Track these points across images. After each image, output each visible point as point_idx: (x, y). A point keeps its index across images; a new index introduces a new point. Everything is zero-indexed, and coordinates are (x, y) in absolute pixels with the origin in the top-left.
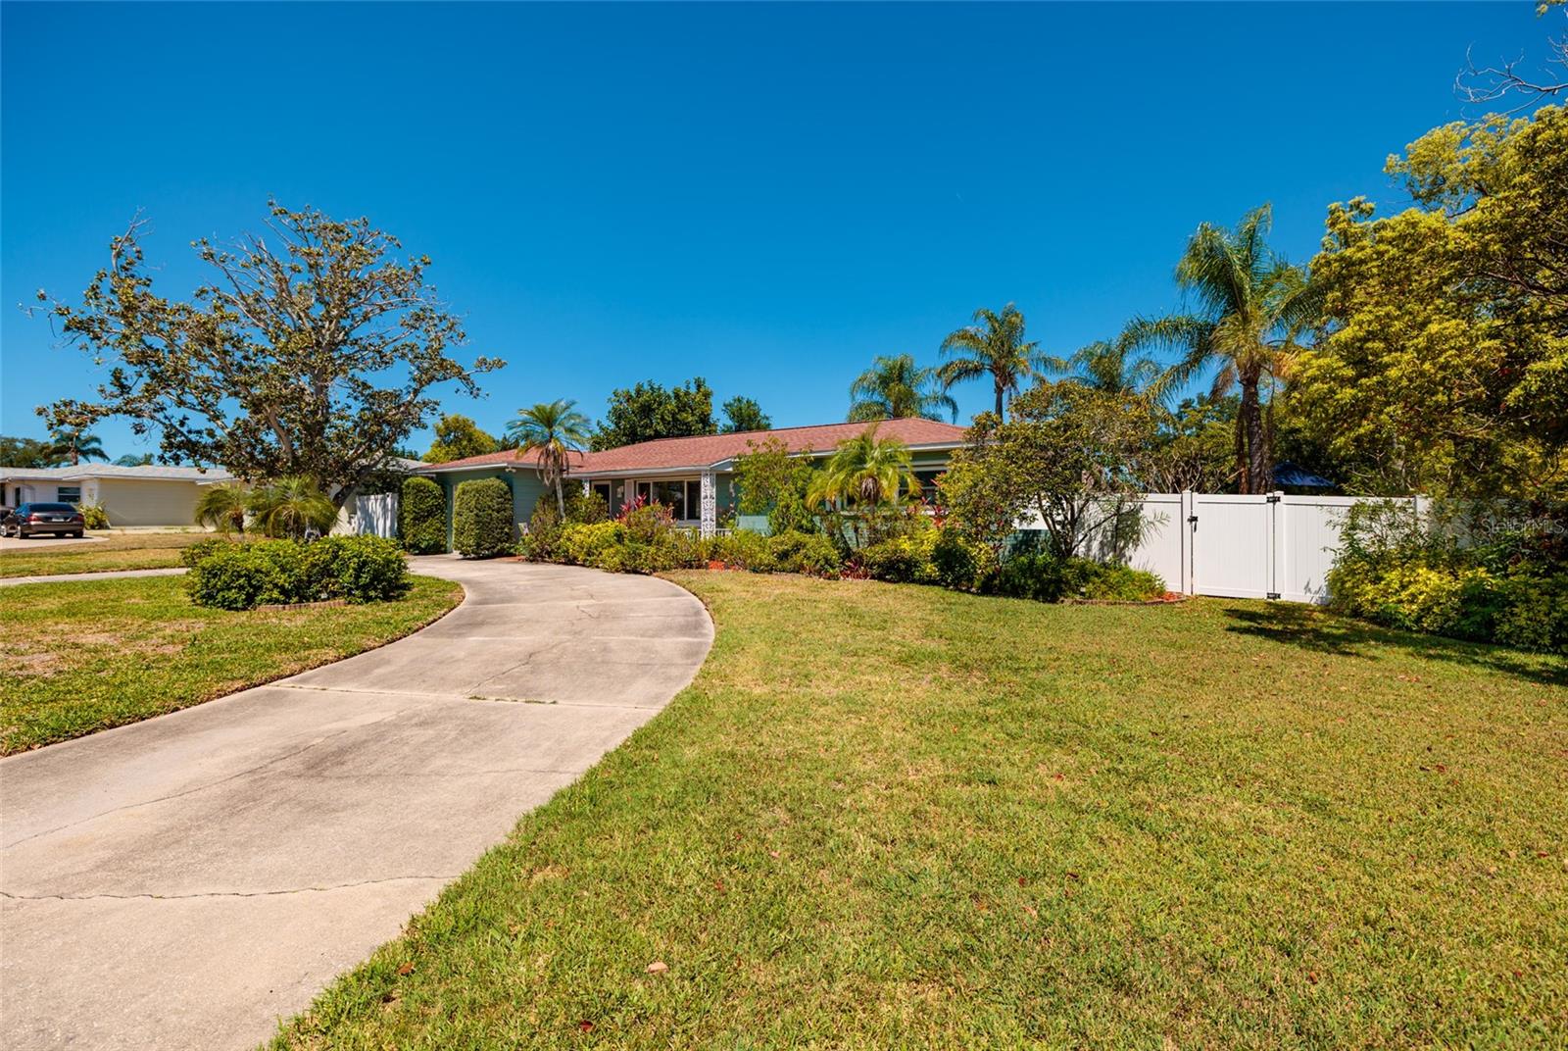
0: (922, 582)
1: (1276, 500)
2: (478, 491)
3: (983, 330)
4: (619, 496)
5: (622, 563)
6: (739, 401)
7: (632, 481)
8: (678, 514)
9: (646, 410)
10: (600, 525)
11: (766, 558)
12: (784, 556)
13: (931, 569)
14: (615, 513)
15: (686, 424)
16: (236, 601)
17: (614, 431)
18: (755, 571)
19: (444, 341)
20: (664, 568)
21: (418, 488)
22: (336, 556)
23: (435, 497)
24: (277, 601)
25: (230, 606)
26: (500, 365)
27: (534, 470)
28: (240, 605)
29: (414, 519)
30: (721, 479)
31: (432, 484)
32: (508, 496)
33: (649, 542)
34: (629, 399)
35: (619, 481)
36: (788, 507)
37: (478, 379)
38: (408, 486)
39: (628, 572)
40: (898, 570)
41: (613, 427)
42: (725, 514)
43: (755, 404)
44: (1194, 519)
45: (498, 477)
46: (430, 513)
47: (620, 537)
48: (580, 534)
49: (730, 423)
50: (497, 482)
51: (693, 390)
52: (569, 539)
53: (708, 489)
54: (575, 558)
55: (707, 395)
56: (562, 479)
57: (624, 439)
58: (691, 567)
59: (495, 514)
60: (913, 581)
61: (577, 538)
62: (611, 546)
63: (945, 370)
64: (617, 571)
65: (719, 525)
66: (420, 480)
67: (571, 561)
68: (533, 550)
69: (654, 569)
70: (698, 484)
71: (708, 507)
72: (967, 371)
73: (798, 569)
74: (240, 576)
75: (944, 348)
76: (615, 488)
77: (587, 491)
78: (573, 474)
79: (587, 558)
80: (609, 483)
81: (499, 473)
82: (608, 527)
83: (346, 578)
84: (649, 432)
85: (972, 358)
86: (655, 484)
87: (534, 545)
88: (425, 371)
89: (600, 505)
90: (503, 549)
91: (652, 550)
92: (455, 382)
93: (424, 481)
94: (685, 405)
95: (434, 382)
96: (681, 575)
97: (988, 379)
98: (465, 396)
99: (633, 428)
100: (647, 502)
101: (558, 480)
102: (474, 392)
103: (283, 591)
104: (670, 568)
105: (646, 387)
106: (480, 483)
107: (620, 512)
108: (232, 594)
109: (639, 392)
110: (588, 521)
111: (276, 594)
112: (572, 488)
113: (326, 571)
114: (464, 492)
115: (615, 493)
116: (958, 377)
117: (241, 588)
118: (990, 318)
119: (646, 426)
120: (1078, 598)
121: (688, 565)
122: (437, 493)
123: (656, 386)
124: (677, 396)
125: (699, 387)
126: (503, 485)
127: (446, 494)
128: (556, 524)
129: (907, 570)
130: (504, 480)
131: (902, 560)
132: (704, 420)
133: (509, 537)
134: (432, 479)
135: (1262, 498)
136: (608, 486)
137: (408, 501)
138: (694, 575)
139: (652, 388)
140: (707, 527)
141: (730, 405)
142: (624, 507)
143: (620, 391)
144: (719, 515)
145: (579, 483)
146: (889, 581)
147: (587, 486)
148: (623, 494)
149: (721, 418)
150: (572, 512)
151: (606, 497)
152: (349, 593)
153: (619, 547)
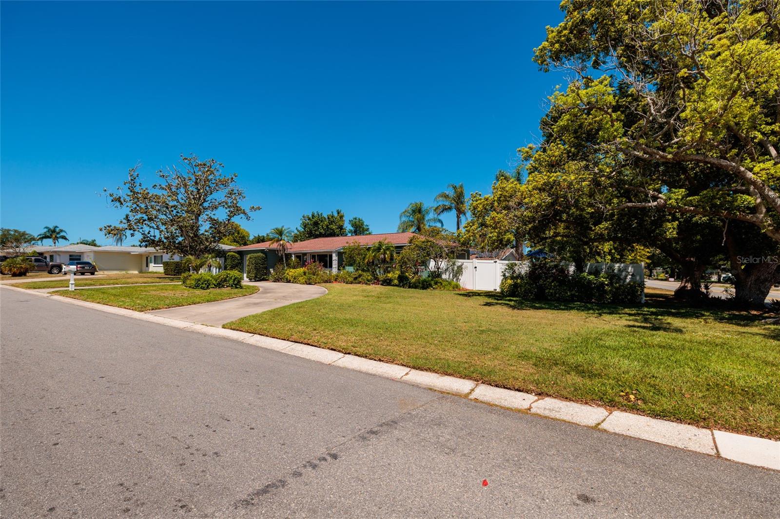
0: (393, 285)
1: (496, 262)
2: (255, 258)
3: (451, 193)
4: (305, 259)
5: (306, 281)
6: (356, 219)
7: (309, 254)
8: (325, 266)
9: (316, 224)
10: (298, 269)
11: (351, 279)
12: (355, 279)
13: (396, 282)
14: (303, 265)
15: (332, 230)
16: (204, 287)
17: (303, 232)
18: (347, 283)
19: (238, 200)
20: (319, 283)
21: (232, 256)
22: (227, 277)
23: (238, 260)
24: (214, 288)
25: (203, 288)
26: (259, 208)
27: (275, 250)
28: (206, 288)
29: (231, 268)
30: (340, 254)
31: (237, 255)
32: (266, 260)
33: (314, 275)
34: (309, 219)
35: (305, 254)
36: (360, 263)
37: (250, 214)
38: (228, 256)
39: (307, 284)
40: (387, 282)
41: (303, 230)
42: (341, 265)
43: (362, 220)
44: (476, 267)
45: (262, 253)
46: (237, 266)
47: (305, 273)
48: (291, 272)
49: (352, 228)
50: (262, 255)
51: (336, 215)
52: (288, 274)
53: (335, 257)
54: (290, 280)
55: (341, 217)
56: (285, 254)
57: (307, 236)
58: (327, 282)
59: (261, 266)
60: (391, 285)
61: (290, 273)
62: (302, 276)
63: (437, 208)
64: (304, 284)
65: (339, 269)
66: (232, 253)
67: (289, 282)
68: (275, 278)
69: (316, 283)
70: (332, 255)
71: (335, 264)
72: (446, 209)
73: (359, 283)
74: (205, 281)
75: (435, 199)
76: (303, 257)
77: (293, 258)
78: (289, 251)
79: (295, 280)
80: (301, 255)
81: (262, 251)
82: (301, 270)
83: (231, 282)
84: (317, 233)
85: (447, 203)
86: (318, 255)
87: (275, 276)
88: (232, 212)
89: (298, 262)
90: (264, 278)
91: (315, 277)
92: (242, 215)
93: (234, 254)
94: (332, 222)
95: (235, 216)
96: (324, 284)
97: (454, 212)
98: (245, 220)
99: (311, 231)
100: (314, 262)
101: (284, 254)
102: (248, 218)
103: (215, 285)
104: (321, 282)
105: (316, 214)
106: (256, 255)
107: (305, 265)
108: (204, 285)
109: (313, 216)
110: (294, 268)
111: (213, 286)
112: (288, 256)
113: (225, 280)
114: (250, 258)
115: (303, 258)
116: (443, 211)
117: (206, 284)
118: (455, 188)
119: (316, 231)
120: (432, 289)
121: (326, 282)
122: (239, 258)
123: (320, 214)
124: (329, 218)
125: (338, 213)
126: (264, 255)
127: (242, 259)
128: (283, 269)
129: (390, 282)
130: (264, 254)
131: (388, 279)
132: (341, 228)
133: (266, 274)
134: (236, 253)
135: (493, 261)
136: (300, 256)
137: (229, 261)
138: (328, 285)
139: (318, 215)
140: (335, 271)
141: (352, 221)
142: (306, 264)
143: (305, 215)
144: (339, 267)
145: (290, 255)
146: (384, 285)
147: (293, 256)
148: (306, 259)
149: (348, 227)
150: (288, 265)
151: (300, 260)
152: (232, 286)
153: (304, 276)
